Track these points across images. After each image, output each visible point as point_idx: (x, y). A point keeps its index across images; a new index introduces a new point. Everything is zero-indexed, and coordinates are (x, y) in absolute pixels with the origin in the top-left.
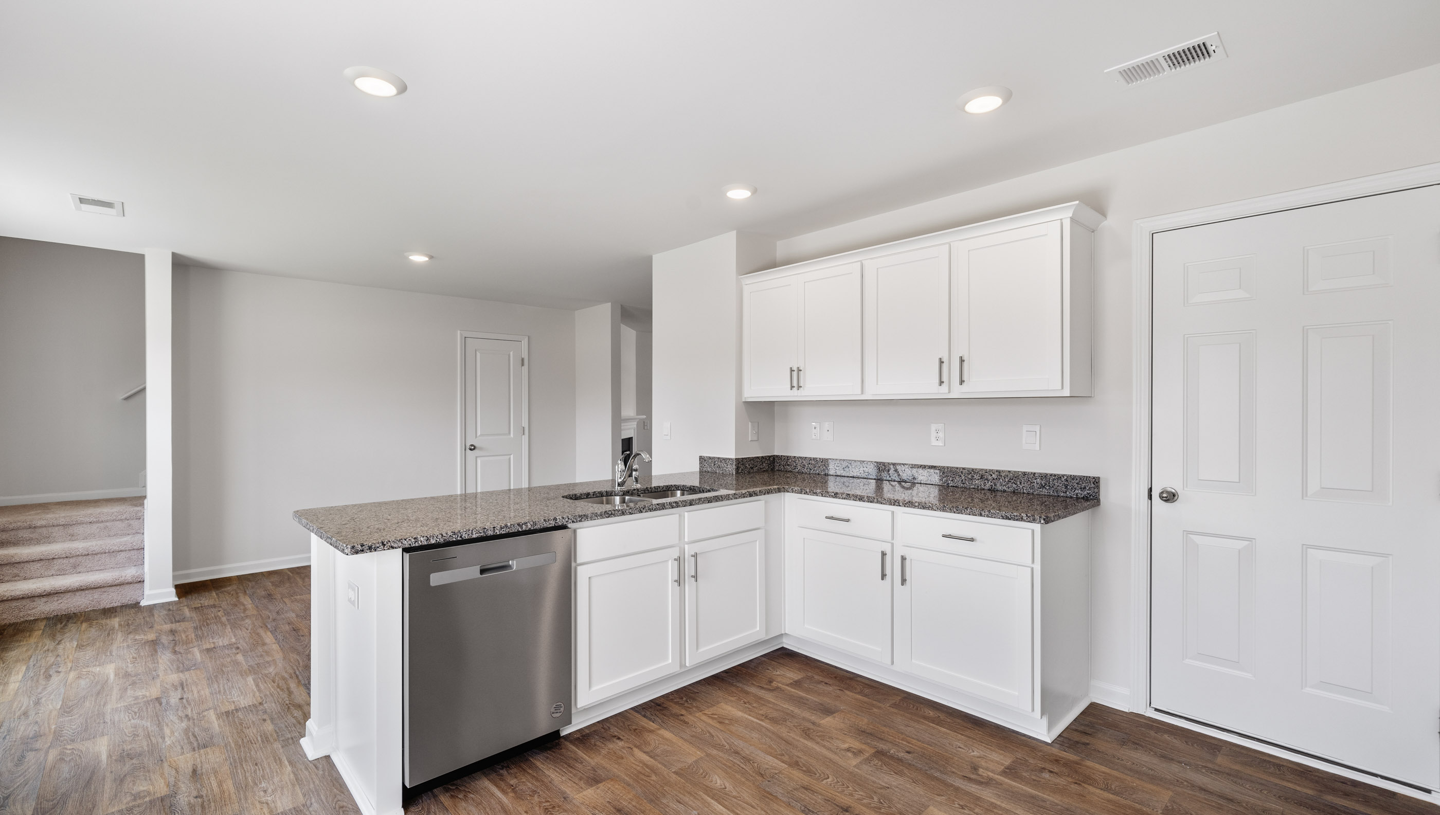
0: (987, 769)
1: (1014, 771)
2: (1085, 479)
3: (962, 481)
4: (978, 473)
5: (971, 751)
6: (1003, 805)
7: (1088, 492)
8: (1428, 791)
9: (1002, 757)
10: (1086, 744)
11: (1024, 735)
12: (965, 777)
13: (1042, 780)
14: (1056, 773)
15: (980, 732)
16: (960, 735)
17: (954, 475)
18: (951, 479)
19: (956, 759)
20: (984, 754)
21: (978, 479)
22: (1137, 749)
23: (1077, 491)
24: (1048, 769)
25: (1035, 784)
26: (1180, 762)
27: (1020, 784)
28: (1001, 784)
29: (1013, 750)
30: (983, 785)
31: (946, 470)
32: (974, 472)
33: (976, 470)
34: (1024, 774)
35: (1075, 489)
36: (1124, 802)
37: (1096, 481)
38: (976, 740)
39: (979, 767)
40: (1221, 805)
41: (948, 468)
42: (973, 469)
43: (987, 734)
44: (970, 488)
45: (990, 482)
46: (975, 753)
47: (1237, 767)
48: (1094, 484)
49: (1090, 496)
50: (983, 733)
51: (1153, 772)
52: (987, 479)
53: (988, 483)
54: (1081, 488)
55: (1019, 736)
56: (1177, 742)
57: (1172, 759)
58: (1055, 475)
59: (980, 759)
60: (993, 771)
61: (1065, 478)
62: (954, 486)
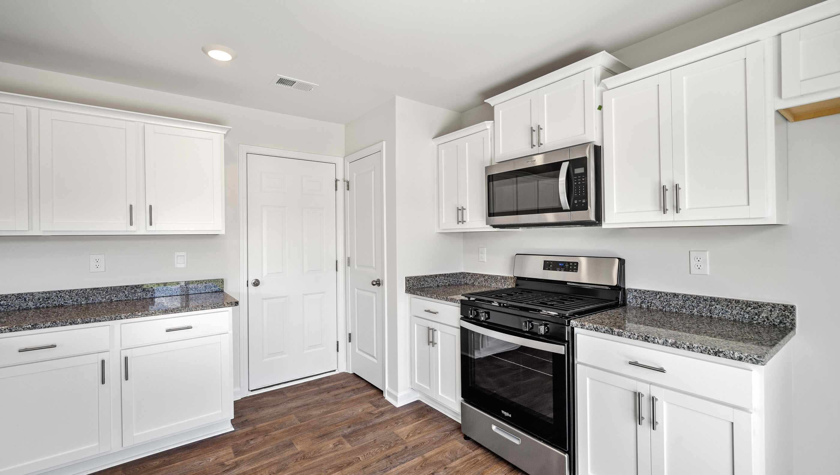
0: (227, 460)
1: (239, 451)
2: (217, 281)
3: (126, 295)
4: (140, 287)
5: (208, 460)
6: (257, 466)
7: (219, 288)
8: (335, 371)
9: (225, 451)
10: (246, 420)
11: (219, 435)
12: (224, 471)
13: (254, 445)
14: (254, 439)
15: (198, 450)
16: (191, 459)
17: (117, 292)
18: (114, 296)
19: (207, 469)
20: (216, 456)
21: (141, 292)
22: (263, 409)
23: (212, 289)
24: (249, 440)
25: (253, 448)
26: (281, 404)
27: (249, 453)
28: (243, 460)
29: (225, 444)
30: (237, 467)
31: (109, 289)
32: (137, 287)
33: (138, 286)
34: (244, 449)
35: (211, 287)
36: (287, 429)
37: (222, 281)
38: (202, 454)
39: (223, 463)
40: (308, 408)
41: (111, 288)
42: (136, 285)
43: (203, 448)
44: (133, 300)
45: (150, 293)
46: (211, 460)
47: (295, 394)
48: (222, 283)
49: (220, 290)
50: (201, 449)
51: (279, 413)
52: (148, 291)
53: (149, 293)
54: (214, 286)
55: (218, 438)
56: (270, 398)
57: (278, 405)
58: (199, 281)
59: (218, 460)
60: (231, 459)
61: (205, 281)
62: (117, 301)
